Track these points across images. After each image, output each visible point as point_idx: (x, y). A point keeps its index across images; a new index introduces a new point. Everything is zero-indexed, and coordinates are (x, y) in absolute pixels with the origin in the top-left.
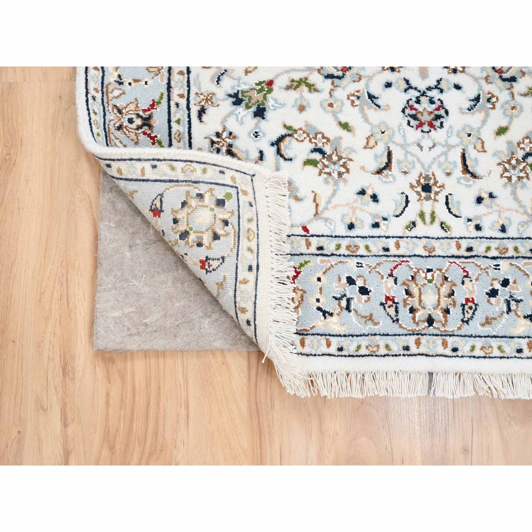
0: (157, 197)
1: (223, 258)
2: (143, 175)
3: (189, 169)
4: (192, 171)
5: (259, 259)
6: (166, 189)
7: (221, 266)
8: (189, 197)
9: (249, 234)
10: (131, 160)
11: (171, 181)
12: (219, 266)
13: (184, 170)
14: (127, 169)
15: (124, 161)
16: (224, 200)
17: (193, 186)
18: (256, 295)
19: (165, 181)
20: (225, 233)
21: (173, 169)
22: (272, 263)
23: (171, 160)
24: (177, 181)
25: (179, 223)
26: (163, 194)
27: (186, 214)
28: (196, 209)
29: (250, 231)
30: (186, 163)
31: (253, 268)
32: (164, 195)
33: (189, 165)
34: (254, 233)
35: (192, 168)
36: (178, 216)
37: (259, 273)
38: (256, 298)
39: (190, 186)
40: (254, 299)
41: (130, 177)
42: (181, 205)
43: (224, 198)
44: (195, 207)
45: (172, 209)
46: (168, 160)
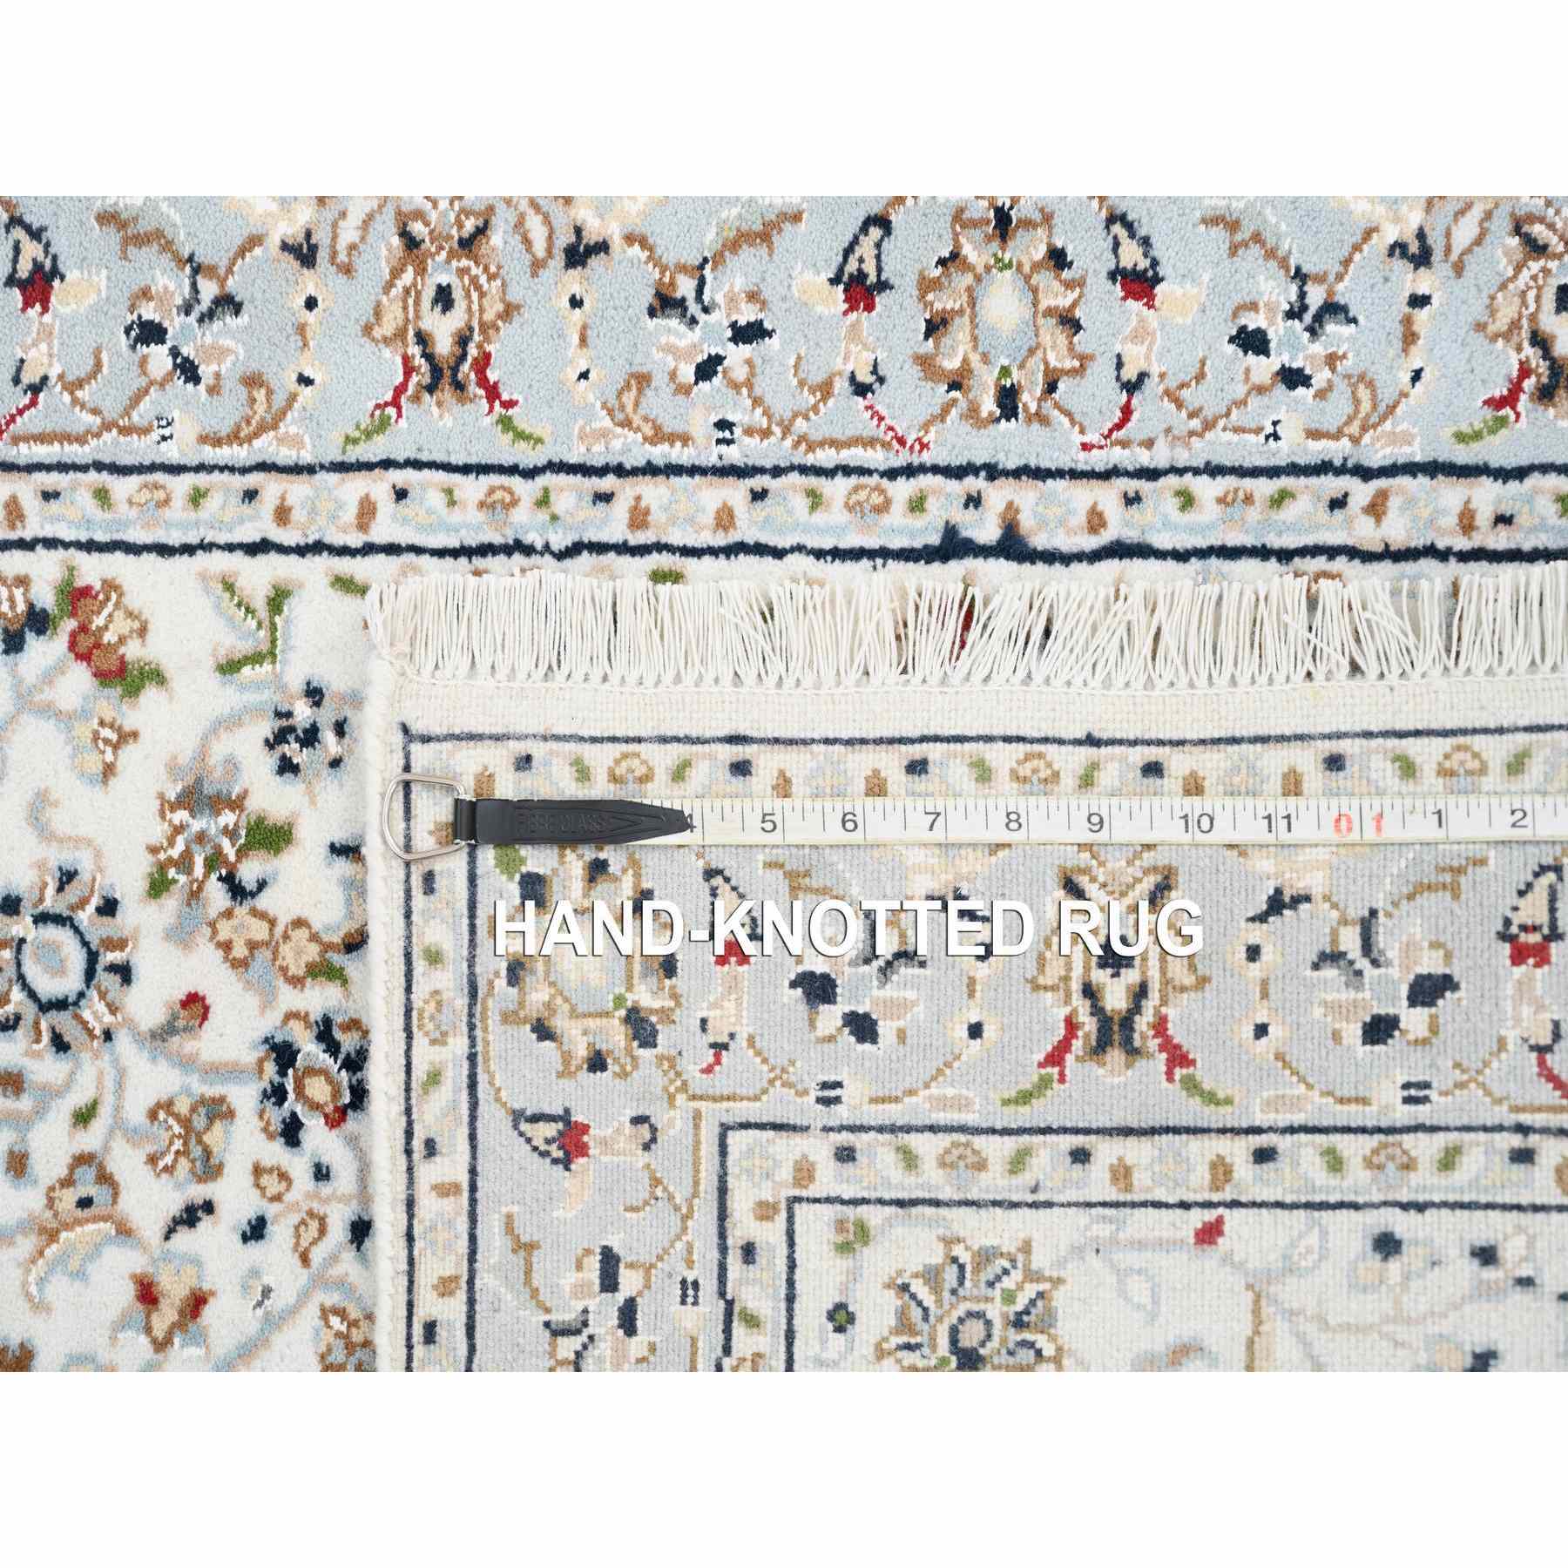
0: (521, 1134)
1: (710, 874)
2: (454, 1189)
3: (432, 1018)
4: (439, 1004)
5: (708, 734)
6: (498, 1100)
7: (733, 882)
8: (522, 1014)
9: (630, 777)
10: (410, 1238)
11: (473, 1085)
12: (734, 889)
13: (438, 1035)
14: (440, 1253)
15: (417, 1266)
16: (523, 876)
17: (484, 1001)
18: (827, 741)
19: (474, 1105)
20: (631, 872)
21: (434, 1078)
22: (717, 680)
23: (408, 1089)
24: (472, 1058)
25: (604, 1047)
26: (514, 1112)
27: (573, 1022)
28: (559, 984)
29: (618, 772)
30: (415, 1029)
31: (740, 758)
32: (517, 1106)
33: (421, 1017)
34: (625, 756)
35: (431, 1008)
36: (582, 1052)
37: (755, 734)
38: (834, 741)
39: (485, 1009)
40: (838, 748)
41: (463, 1245)
42: (547, 1043)
43: (517, 877)
44: (553, 991)
45: (560, 1075)
46: (408, 1099)
